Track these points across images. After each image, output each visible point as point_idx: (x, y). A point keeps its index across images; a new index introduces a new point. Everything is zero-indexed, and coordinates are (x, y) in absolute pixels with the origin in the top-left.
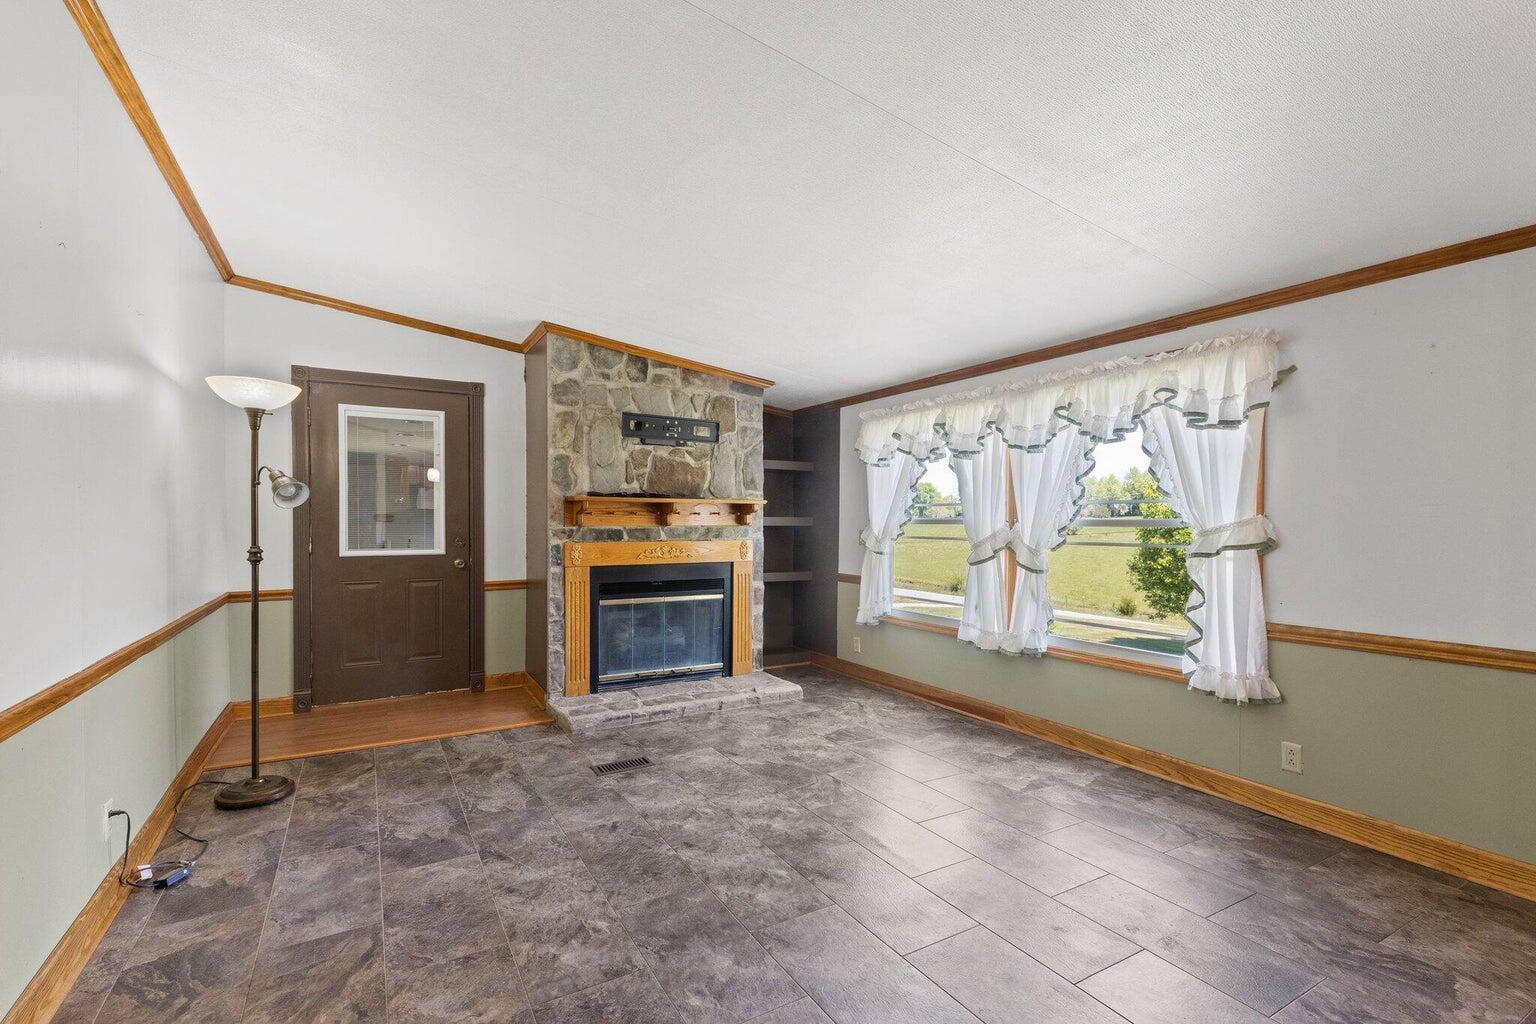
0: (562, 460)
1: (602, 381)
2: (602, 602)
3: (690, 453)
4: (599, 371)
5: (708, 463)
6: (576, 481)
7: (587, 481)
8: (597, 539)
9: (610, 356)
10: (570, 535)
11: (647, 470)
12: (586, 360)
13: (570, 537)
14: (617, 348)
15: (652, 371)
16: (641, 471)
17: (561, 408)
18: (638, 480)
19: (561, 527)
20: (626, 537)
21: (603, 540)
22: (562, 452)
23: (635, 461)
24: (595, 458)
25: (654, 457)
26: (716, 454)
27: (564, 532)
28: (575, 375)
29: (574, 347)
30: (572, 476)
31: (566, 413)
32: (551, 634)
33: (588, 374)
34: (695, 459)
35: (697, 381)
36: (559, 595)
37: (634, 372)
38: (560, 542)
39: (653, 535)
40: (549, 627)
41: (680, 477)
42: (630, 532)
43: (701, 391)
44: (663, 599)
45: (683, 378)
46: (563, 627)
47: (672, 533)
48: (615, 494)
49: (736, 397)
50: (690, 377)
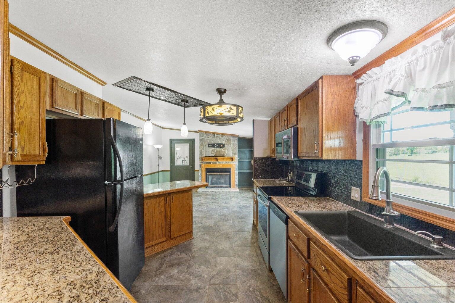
1: (207, 138)
2: (207, 174)
5: (227, 151)
6: (203, 154)
7: (205, 154)
11: (215, 152)
12: (205, 135)
14: (210, 133)
15: (216, 136)
18: (213, 154)
19: (201, 162)
22: (201, 150)
23: (213, 151)
25: (216, 150)
26: (228, 149)
28: (203, 138)
29: (203, 133)
31: (202, 144)
32: (199, 178)
33: (205, 137)
34: (224, 150)
36: (201, 172)
37: (213, 136)
38: (201, 164)
39: (216, 163)
41: (221, 153)
42: (212, 162)
43: (225, 138)
44: (218, 174)
45: (222, 136)
46: (201, 177)
47: (219, 163)
48: (209, 156)
49: (232, 138)
50: (223, 136)
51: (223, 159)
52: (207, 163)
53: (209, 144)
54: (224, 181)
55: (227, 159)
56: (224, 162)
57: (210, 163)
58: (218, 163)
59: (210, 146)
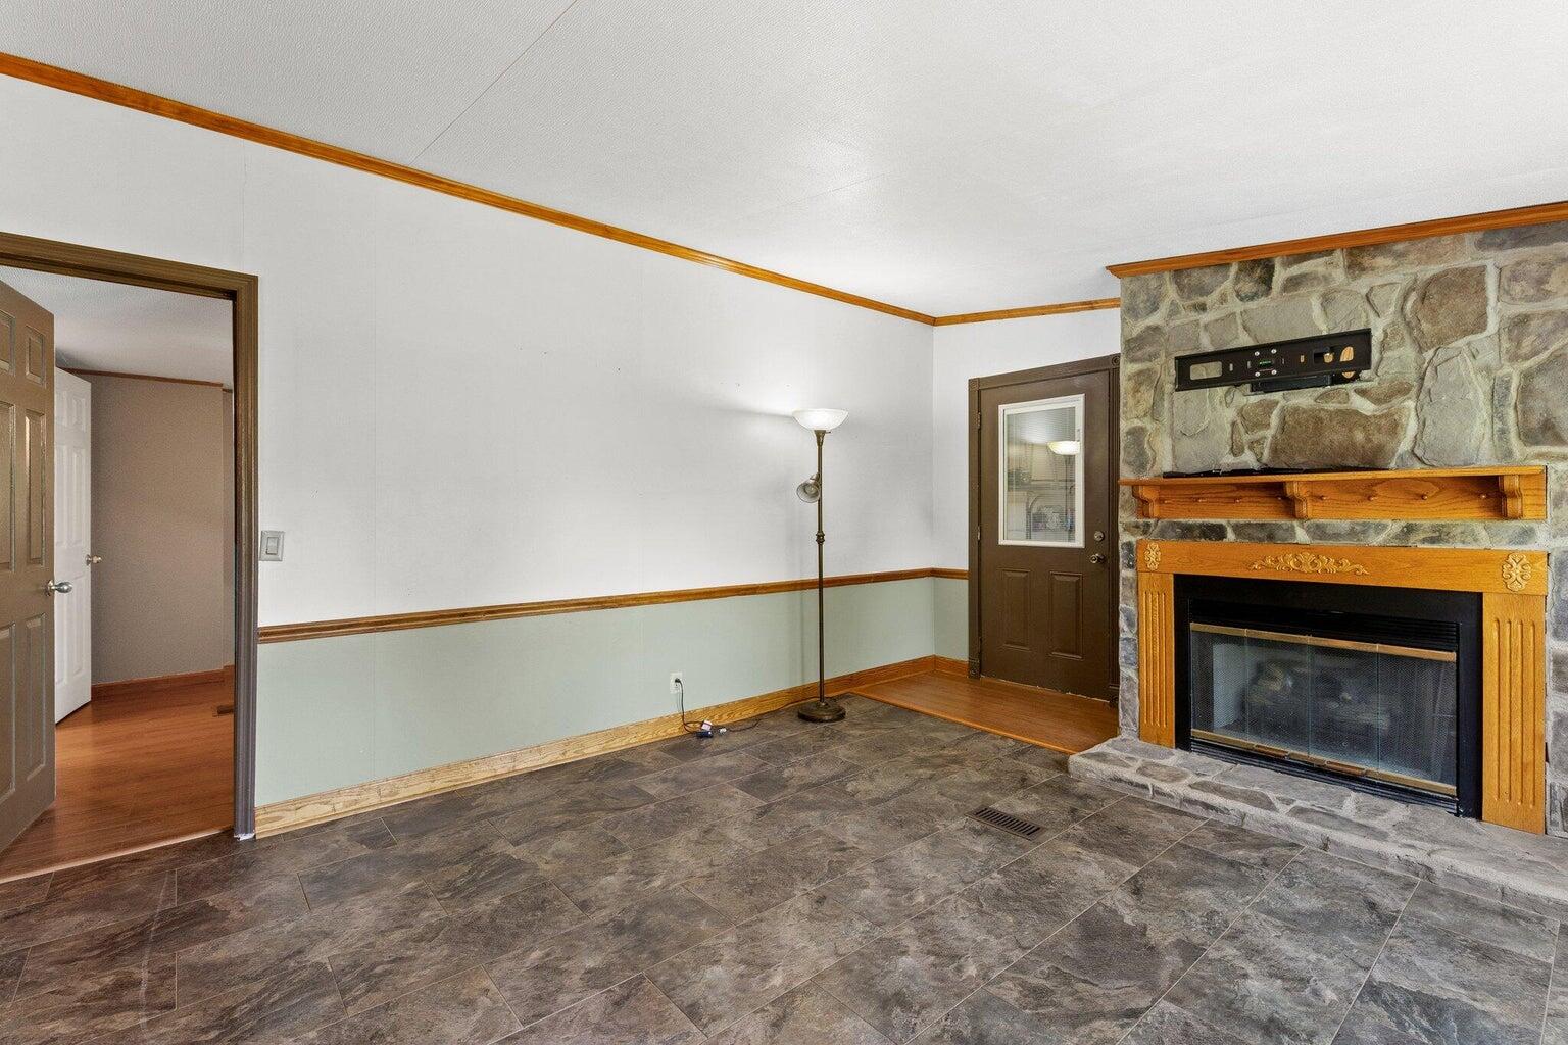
0: (1137, 433)
1: (1194, 316)
2: (1193, 625)
3: (1362, 393)
4: (1190, 302)
5: (1410, 404)
6: (1154, 459)
7: (1169, 458)
8: (1183, 536)
9: (1207, 277)
10: (1146, 529)
11: (1269, 433)
12: (1171, 291)
13: (1145, 532)
14: (1218, 262)
15: (1280, 275)
16: (1260, 434)
17: (1137, 367)
18: (1251, 448)
19: (1134, 520)
20: (1231, 535)
21: (1194, 538)
22: (1137, 423)
23: (1251, 421)
24: (1179, 426)
25: (1283, 410)
26: (1428, 383)
27: (1137, 526)
28: (1155, 319)
29: (1153, 283)
30: (1149, 453)
31: (1140, 373)
32: (1122, 654)
33: (1174, 312)
34: (1377, 401)
35: (1381, 261)
36: (1132, 608)
37: (1248, 286)
38: (1133, 539)
39: (1280, 533)
40: (1120, 645)
41: (1335, 436)
42: (1237, 528)
43: (1390, 277)
44: (1308, 640)
45: (1355, 267)
46: (1137, 648)
47: (1319, 532)
48: (1208, 474)
49: (1494, 262)
50: (1366, 261)
51: (1367, 492)
52: (1187, 532)
53: (1184, 364)
54: (1382, 722)
55: (1414, 491)
56: (1380, 528)
57: (1217, 532)
58: (1301, 535)
59: (1198, 372)
